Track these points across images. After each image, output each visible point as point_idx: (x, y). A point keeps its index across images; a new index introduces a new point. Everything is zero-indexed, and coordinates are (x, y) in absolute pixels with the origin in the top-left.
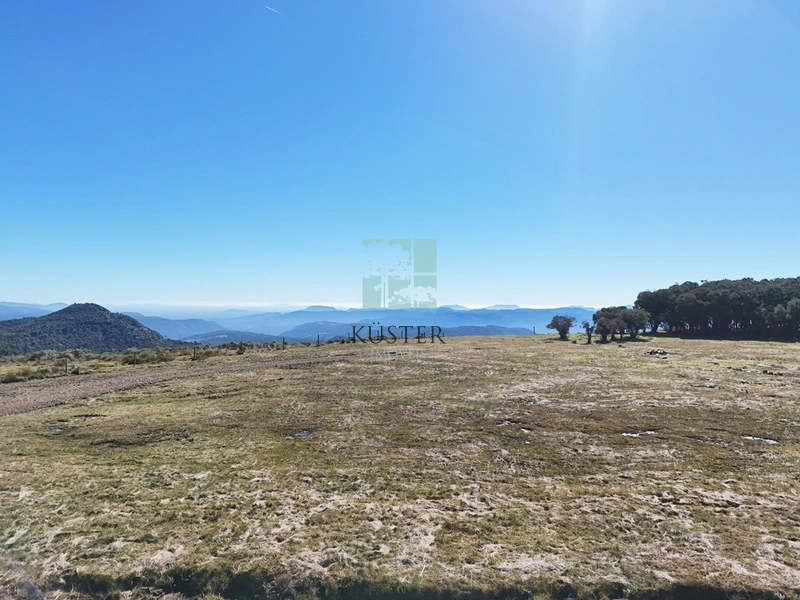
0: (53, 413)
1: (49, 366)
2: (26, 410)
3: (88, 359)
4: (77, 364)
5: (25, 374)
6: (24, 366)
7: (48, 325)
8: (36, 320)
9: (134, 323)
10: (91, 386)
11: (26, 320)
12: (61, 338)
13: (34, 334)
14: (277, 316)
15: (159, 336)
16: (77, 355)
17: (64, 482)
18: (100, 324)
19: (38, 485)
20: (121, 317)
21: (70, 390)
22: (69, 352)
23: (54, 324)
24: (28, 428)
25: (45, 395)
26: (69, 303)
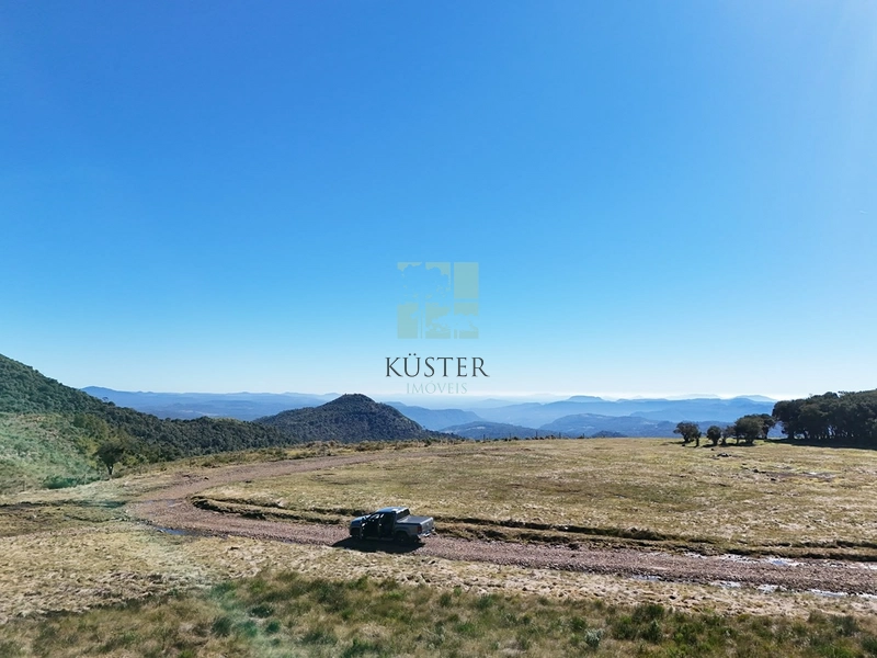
0: (316, 472)
1: (316, 451)
2: (304, 471)
3: (338, 447)
4: (331, 450)
5: (304, 455)
6: (304, 451)
7: (324, 414)
8: (313, 410)
9: (396, 413)
10: (336, 462)
11: (306, 409)
12: (334, 427)
13: (311, 424)
14: (536, 406)
15: (417, 426)
16: (332, 444)
17: (317, 491)
18: (366, 413)
19: (308, 492)
20: (384, 407)
21: (325, 463)
22: (328, 443)
23: (328, 414)
24: (305, 477)
25: (313, 465)
26: (341, 393)
